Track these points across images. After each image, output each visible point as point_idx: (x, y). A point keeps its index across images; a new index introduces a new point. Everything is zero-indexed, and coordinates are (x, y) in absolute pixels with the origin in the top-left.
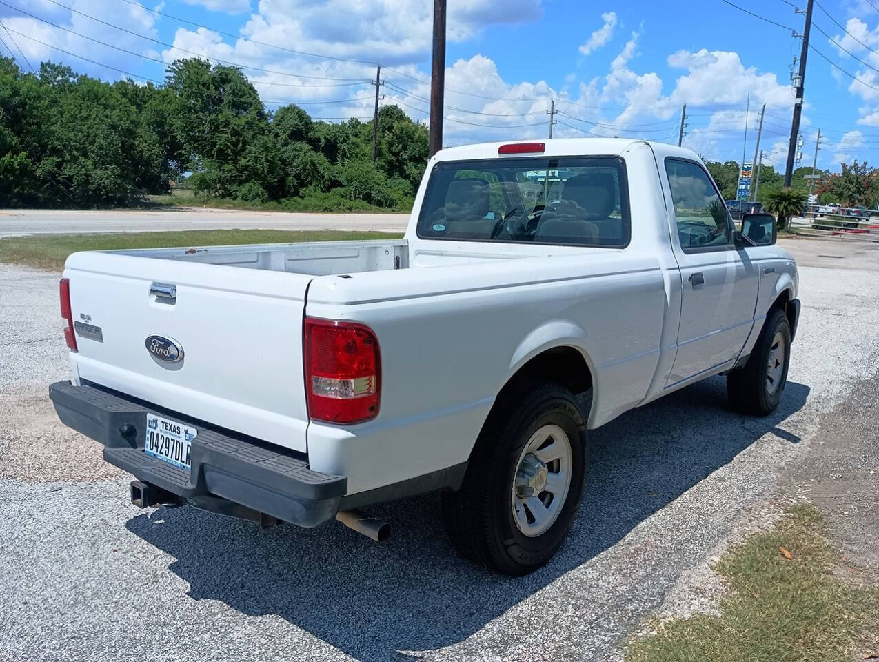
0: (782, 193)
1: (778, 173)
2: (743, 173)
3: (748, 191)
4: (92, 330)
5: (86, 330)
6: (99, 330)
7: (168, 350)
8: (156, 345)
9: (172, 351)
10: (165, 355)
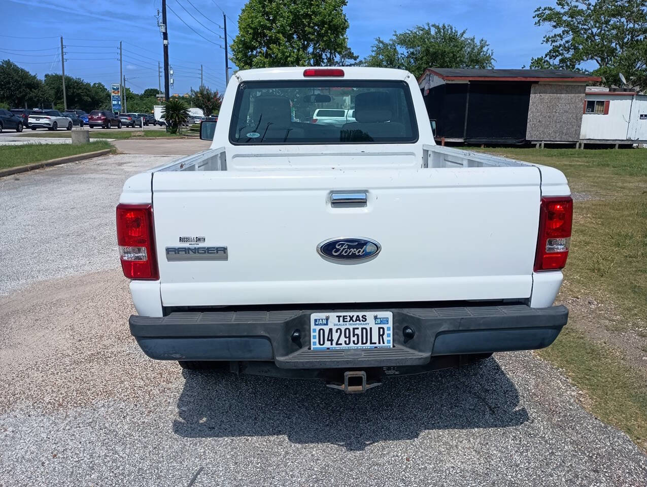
1: (134, 93)
2: (113, 92)
3: (120, 105)
4: (208, 251)
5: (195, 253)
6: (224, 250)
7: (363, 249)
8: (343, 247)
9: (369, 248)
10: (357, 254)
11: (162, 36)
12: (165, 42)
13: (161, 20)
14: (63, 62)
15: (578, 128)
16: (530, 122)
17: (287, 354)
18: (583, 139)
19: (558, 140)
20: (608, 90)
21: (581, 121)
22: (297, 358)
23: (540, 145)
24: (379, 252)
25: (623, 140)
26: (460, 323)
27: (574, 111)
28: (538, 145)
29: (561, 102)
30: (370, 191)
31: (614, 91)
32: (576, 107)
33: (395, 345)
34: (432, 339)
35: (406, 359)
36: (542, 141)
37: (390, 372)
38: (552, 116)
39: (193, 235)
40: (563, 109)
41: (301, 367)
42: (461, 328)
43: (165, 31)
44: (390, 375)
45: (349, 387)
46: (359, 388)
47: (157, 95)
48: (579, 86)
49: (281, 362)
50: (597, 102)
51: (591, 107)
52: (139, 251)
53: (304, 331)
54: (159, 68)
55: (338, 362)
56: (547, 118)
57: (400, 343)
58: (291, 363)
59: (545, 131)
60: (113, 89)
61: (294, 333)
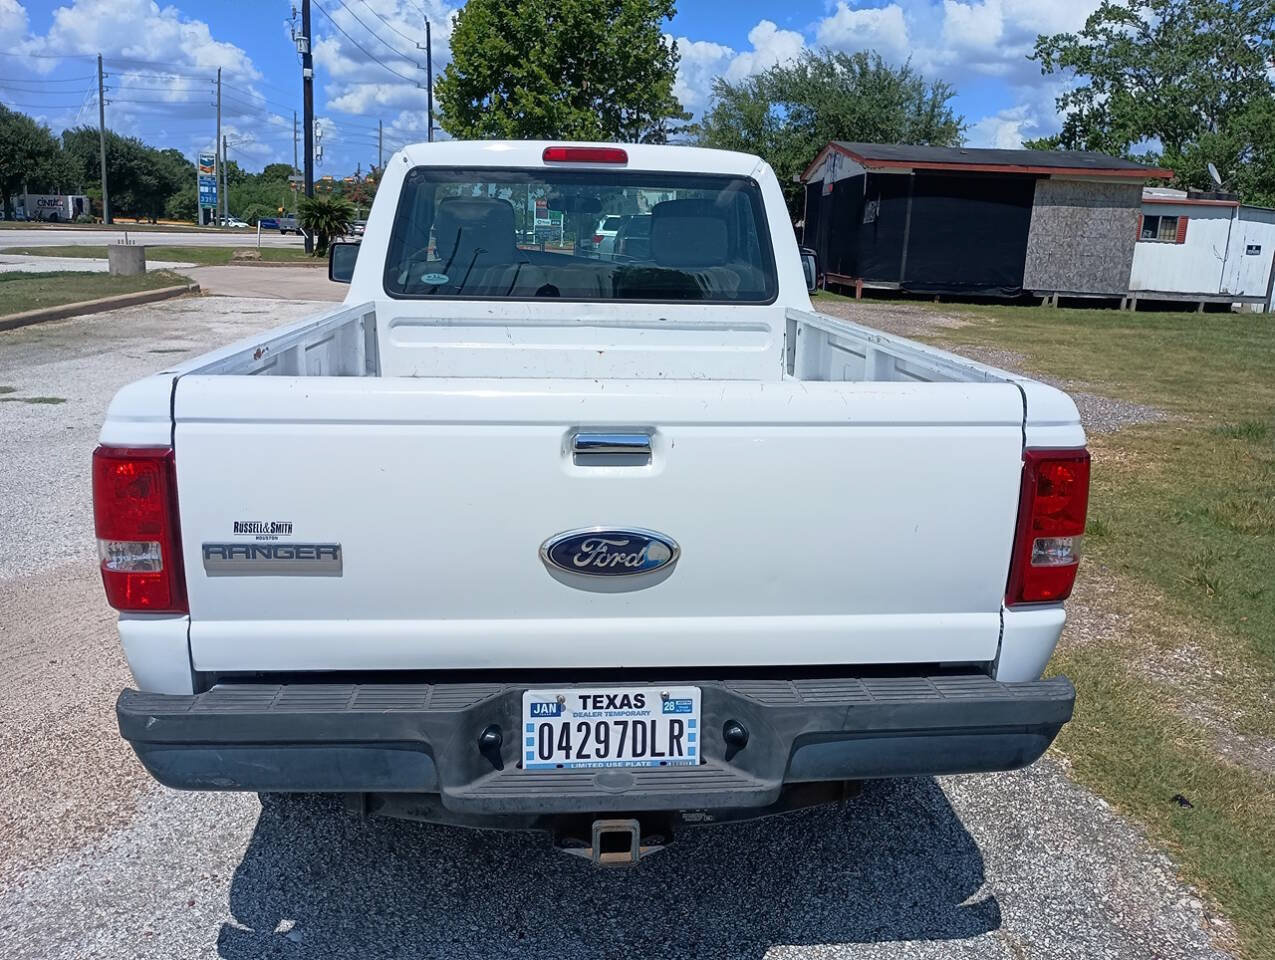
0: (320, 203)
1: (243, 171)
2: (202, 169)
3: (214, 195)
4: (298, 553)
5: (268, 556)
6: (334, 550)
7: (641, 554)
8: (598, 549)
9: (653, 552)
10: (627, 564)
11: (302, 61)
12: (307, 72)
13: (299, 29)
14: (102, 106)
15: (1125, 269)
16: (1032, 253)
17: (468, 780)
18: (1135, 291)
19: (1086, 290)
20: (1186, 196)
21: (1132, 255)
22: (488, 789)
23: (1050, 300)
24: (676, 560)
25: (1212, 295)
26: (847, 716)
27: (1119, 235)
28: (1046, 299)
29: (1094, 216)
30: (660, 429)
31: (1197, 198)
32: (1122, 226)
33: (706, 758)
34: (786, 751)
35: (729, 792)
36: (1053, 292)
37: (694, 817)
38: (1075, 244)
39: (266, 518)
40: (1097, 230)
41: (497, 808)
42: (849, 729)
43: (305, 51)
44: (693, 823)
45: (602, 855)
46: (625, 857)
47: (290, 178)
48: (1129, 185)
49: (453, 799)
50: (1164, 218)
51: (1151, 227)
52: (145, 549)
53: (509, 729)
54: (296, 123)
55: (579, 800)
56: (1066, 247)
57: (715, 754)
58: (476, 802)
59: (1061, 271)
60: (202, 162)
61: (486, 733)
